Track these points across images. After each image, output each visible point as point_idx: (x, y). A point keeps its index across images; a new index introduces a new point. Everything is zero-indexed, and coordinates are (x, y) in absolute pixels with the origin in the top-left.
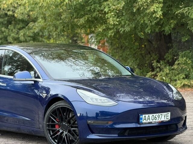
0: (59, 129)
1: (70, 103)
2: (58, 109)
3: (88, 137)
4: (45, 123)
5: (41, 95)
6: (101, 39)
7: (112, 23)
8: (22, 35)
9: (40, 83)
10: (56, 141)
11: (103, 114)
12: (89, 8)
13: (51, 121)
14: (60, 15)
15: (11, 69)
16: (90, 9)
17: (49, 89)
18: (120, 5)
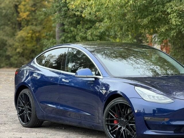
0: (117, 124)
1: (128, 99)
2: (117, 105)
3: (145, 133)
4: (104, 118)
5: (101, 91)
6: (163, 39)
7: (174, 23)
8: (89, 35)
9: (100, 80)
10: (115, 136)
11: (160, 112)
12: (152, 9)
13: (110, 116)
14: (124, 15)
15: (74, 66)
16: (154, 10)
17: (108, 85)
18: (182, 6)
